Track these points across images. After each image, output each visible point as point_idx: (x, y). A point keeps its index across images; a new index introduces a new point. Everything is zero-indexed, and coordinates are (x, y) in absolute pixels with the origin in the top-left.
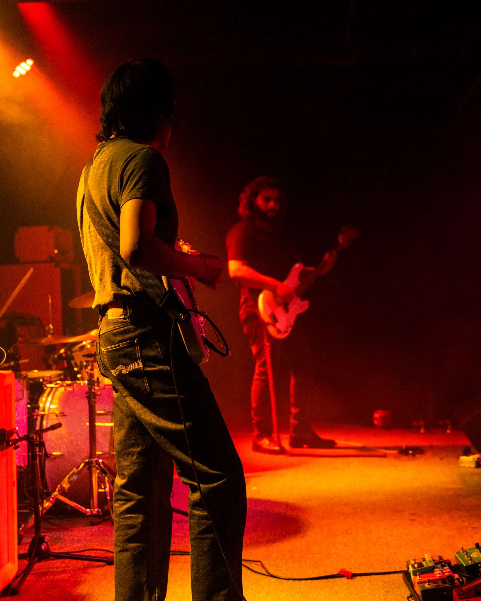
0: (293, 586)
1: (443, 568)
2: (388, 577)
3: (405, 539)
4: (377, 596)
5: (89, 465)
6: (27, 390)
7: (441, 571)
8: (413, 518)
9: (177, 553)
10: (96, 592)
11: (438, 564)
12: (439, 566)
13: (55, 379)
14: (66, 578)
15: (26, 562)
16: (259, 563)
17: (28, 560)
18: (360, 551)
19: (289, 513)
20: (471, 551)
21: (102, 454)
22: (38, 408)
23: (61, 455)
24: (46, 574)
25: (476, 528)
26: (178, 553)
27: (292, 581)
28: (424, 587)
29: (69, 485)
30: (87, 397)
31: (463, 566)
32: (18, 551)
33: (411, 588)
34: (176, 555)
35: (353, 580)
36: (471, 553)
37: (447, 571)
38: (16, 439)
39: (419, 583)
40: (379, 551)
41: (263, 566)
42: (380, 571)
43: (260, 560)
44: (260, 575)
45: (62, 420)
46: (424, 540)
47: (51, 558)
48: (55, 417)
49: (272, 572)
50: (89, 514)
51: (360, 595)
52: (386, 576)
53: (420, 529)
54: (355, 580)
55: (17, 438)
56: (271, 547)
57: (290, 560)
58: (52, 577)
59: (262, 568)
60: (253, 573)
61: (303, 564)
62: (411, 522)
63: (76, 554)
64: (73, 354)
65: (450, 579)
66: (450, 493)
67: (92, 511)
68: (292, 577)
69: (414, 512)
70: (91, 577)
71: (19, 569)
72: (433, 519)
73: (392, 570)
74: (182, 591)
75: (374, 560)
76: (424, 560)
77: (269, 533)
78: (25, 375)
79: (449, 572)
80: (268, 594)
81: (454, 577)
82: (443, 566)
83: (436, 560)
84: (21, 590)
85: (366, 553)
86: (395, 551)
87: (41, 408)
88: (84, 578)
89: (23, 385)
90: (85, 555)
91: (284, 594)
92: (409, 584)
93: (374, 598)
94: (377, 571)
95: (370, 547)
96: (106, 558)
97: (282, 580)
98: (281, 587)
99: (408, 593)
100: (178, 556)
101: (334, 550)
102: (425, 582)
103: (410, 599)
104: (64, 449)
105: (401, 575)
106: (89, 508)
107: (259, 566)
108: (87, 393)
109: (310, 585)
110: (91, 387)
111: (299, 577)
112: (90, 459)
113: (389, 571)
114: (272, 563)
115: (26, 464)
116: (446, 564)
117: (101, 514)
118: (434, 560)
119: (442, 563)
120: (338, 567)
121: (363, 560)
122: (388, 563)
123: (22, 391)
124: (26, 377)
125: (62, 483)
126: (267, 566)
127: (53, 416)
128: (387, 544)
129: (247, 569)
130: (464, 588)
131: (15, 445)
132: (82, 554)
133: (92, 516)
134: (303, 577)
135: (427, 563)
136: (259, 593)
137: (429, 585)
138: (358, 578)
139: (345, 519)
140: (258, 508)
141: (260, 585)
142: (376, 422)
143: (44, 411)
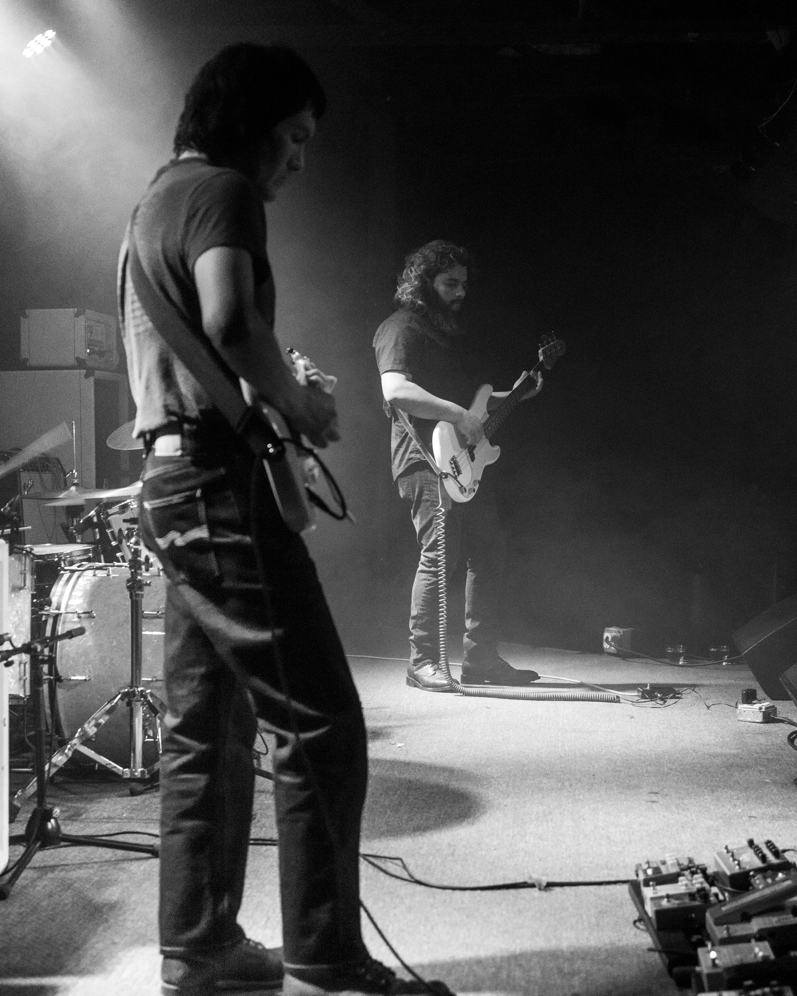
0: (451, 898)
1: (692, 876)
2: (605, 889)
3: (639, 831)
4: (585, 917)
5: (129, 698)
6: (32, 574)
7: (689, 880)
8: (654, 798)
9: (267, 842)
10: (133, 898)
11: (686, 870)
12: (687, 873)
13: (78, 558)
14: (86, 876)
15: (21, 849)
16: (399, 862)
17: (24, 846)
18: (564, 847)
19: (454, 784)
20: (741, 851)
21: (152, 681)
22: (49, 603)
23: (85, 680)
24: (53, 868)
25: (755, 817)
26: (270, 842)
27: (450, 891)
28: (660, 905)
29: (95, 730)
30: (128, 587)
31: (725, 874)
32: (10, 831)
33: (639, 906)
34: (266, 845)
35: (548, 892)
36: (741, 854)
37: (698, 881)
38: (7, 651)
39: (652, 899)
40: (595, 849)
41: (405, 867)
42: (593, 880)
43: (400, 857)
44: (399, 880)
45: (86, 624)
46: (669, 833)
47: (62, 844)
48: (76, 619)
49: (418, 877)
50: (128, 776)
51: (557, 916)
52: (602, 888)
53: (664, 816)
54: (552, 892)
55: (11, 648)
56: (420, 838)
57: (450, 858)
58: (62, 874)
59: (403, 870)
60: (388, 876)
61: (469, 865)
62: (650, 804)
63: (104, 838)
64: (109, 518)
65: (703, 894)
66: (718, 761)
67: (132, 773)
68: (451, 885)
69: (656, 790)
70: (125, 876)
71: (9, 861)
72: (686, 802)
73: (613, 879)
74: (271, 902)
75: (586, 862)
76: (664, 863)
77: (419, 815)
78: (28, 550)
79: (702, 883)
80: (410, 909)
81: (710, 891)
82: (693, 873)
83: (683, 864)
84: (12, 893)
85: (573, 851)
86: (620, 849)
87: (54, 604)
88: (115, 877)
89: (25, 565)
90: (118, 840)
91: (435, 911)
92: (637, 899)
93: (580, 921)
94: (587, 880)
95: (581, 842)
96: (152, 846)
97: (434, 889)
98: (431, 900)
99: (636, 915)
100: (269, 847)
101: (522, 845)
102: (662, 898)
103: (638, 924)
104: (90, 671)
105: (626, 887)
106: (129, 767)
107: (399, 866)
108: (128, 581)
109: (479, 898)
110: (135, 572)
111: (462, 886)
112: (131, 687)
113: (607, 879)
114: (419, 862)
115: (28, 693)
116: (699, 871)
117: (147, 776)
118: (679, 865)
119: (692, 869)
120: (526, 871)
121: (568, 862)
122: (607, 867)
123: (23, 575)
124: (30, 552)
125: (86, 726)
126: (411, 868)
127: (73, 618)
128: (609, 838)
129: (379, 871)
130: (724, 909)
131: (7, 659)
132: (113, 838)
133: (133, 780)
134: (467, 886)
135: (667, 868)
136: (395, 908)
137: (668, 901)
138: (558, 889)
139: (543, 797)
140: (403, 776)
141: (398, 896)
142: (606, 646)
143: (58, 608)
